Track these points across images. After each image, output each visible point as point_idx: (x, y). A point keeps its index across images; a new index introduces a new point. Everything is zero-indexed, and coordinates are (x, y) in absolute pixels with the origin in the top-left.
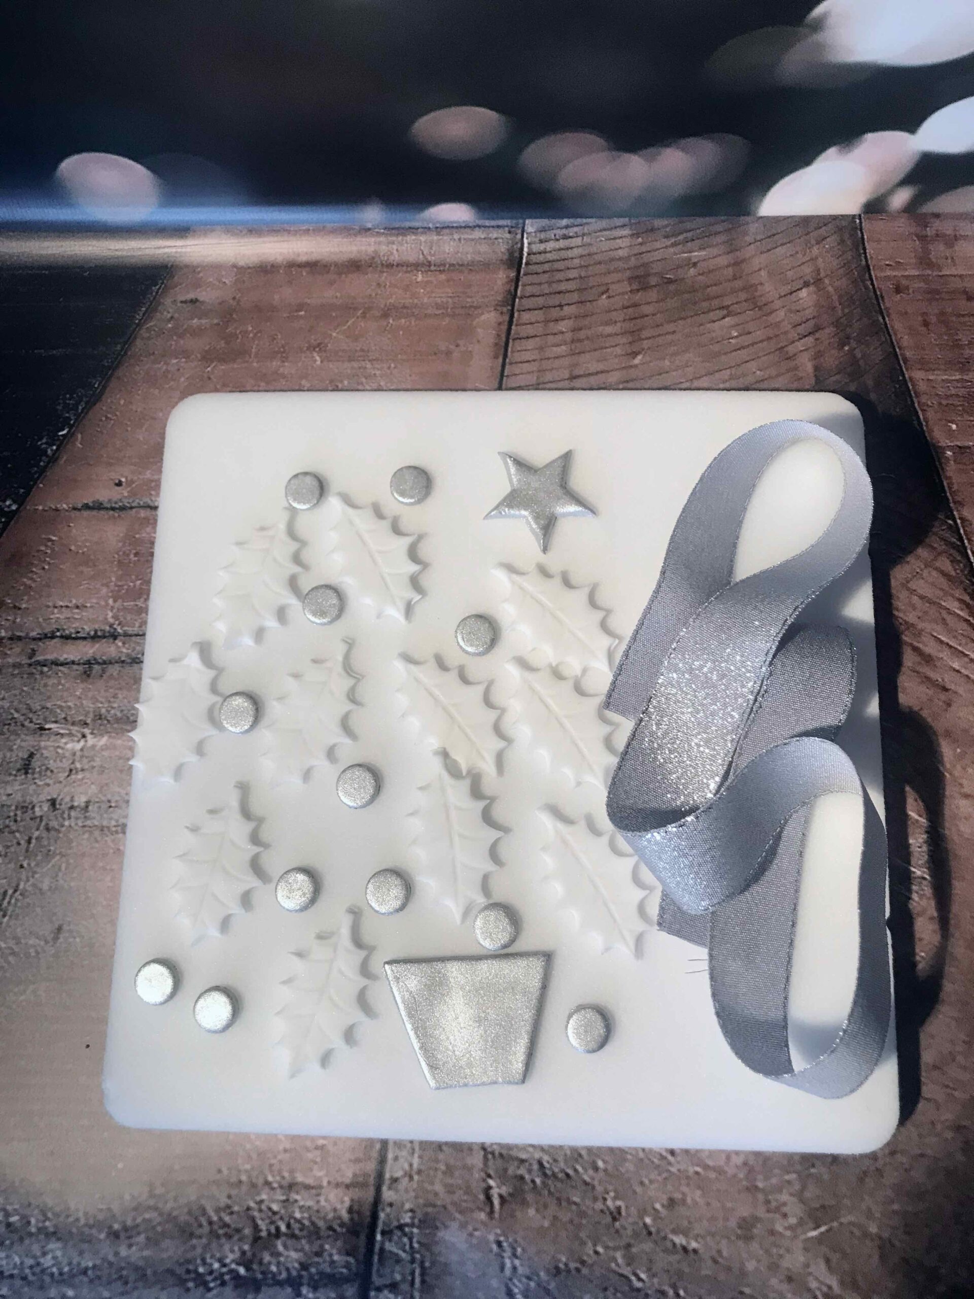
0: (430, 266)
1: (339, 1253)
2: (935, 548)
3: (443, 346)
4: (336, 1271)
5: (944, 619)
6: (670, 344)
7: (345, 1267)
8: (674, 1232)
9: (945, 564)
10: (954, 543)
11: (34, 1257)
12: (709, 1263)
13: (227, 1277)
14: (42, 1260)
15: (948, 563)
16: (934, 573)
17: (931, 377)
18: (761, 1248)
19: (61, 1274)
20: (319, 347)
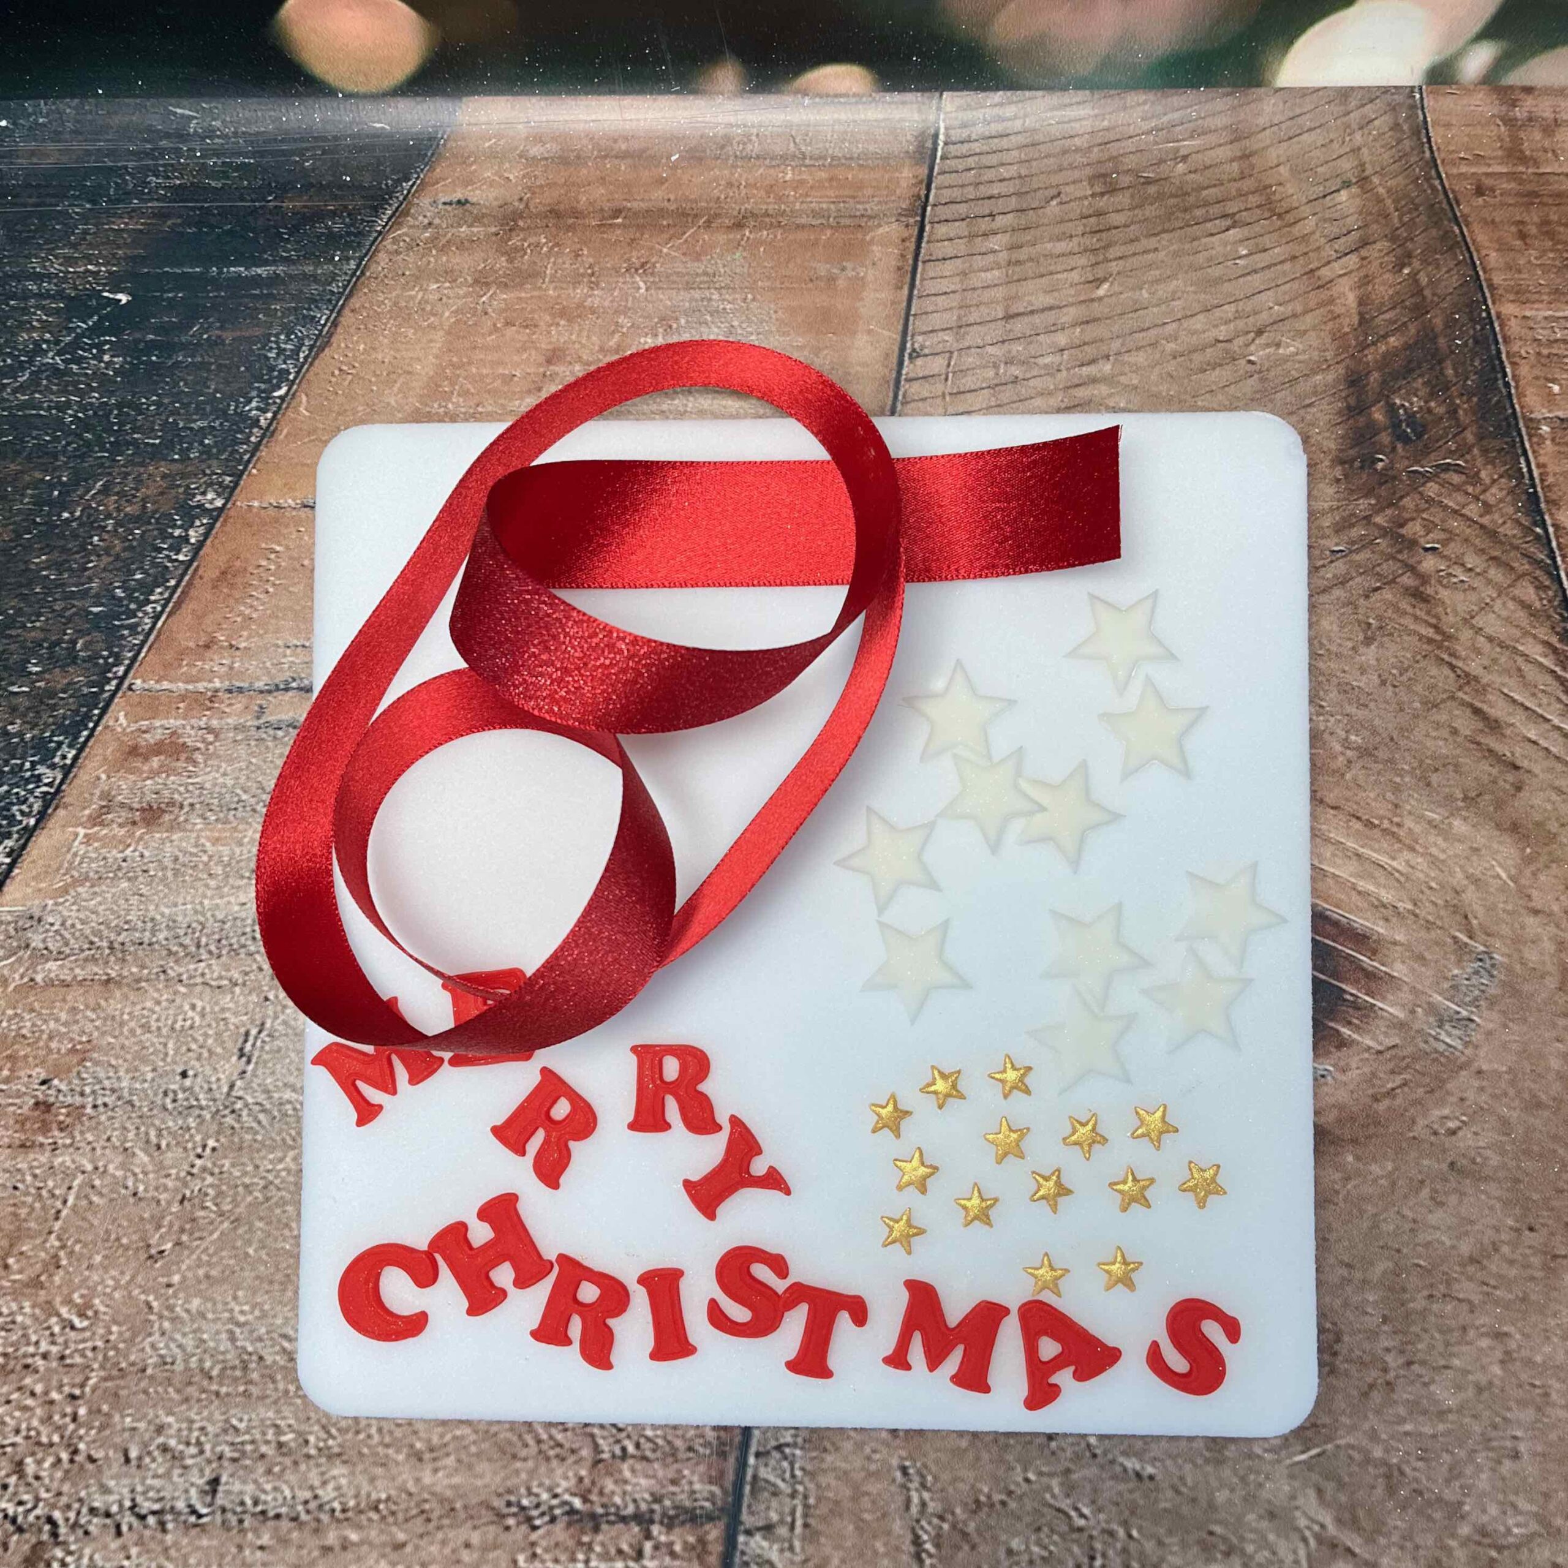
0: (804, 158)
1: (701, 1481)
2: (1512, 568)
3: (822, 269)
4: (696, 1504)
5: (1519, 670)
6: (1150, 266)
7: (707, 1500)
8: (1125, 1454)
9: (1527, 591)
10: (1542, 561)
11: (312, 1488)
12: (1170, 1494)
13: (557, 1512)
14: (320, 1492)
15: (1531, 590)
16: (1511, 605)
17: (1528, 313)
18: (1236, 1475)
19: (344, 1511)
20: (644, 267)
